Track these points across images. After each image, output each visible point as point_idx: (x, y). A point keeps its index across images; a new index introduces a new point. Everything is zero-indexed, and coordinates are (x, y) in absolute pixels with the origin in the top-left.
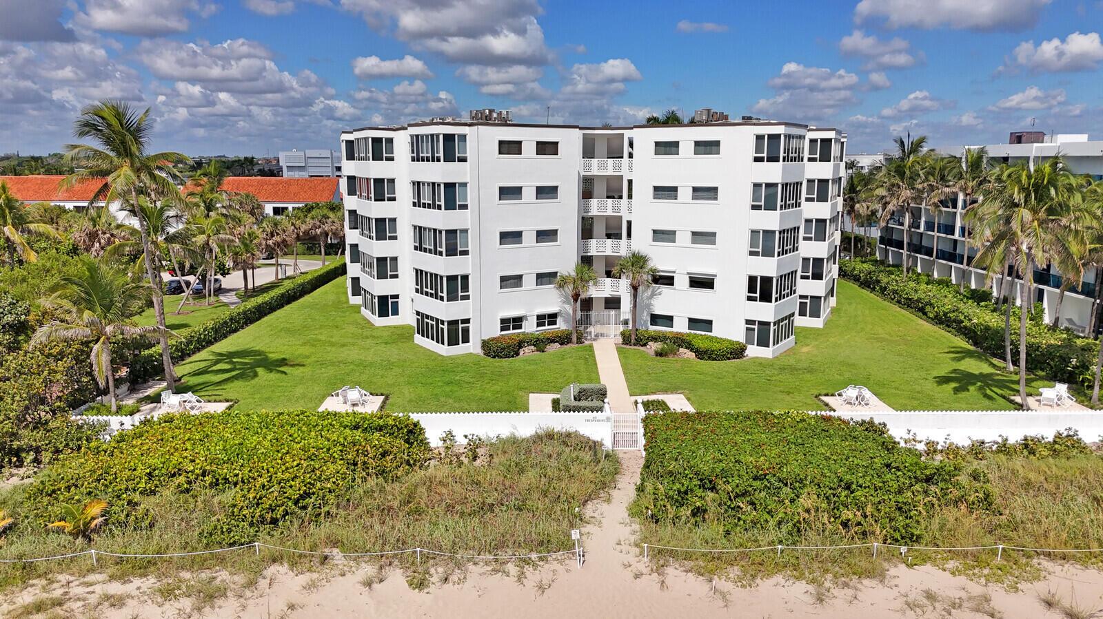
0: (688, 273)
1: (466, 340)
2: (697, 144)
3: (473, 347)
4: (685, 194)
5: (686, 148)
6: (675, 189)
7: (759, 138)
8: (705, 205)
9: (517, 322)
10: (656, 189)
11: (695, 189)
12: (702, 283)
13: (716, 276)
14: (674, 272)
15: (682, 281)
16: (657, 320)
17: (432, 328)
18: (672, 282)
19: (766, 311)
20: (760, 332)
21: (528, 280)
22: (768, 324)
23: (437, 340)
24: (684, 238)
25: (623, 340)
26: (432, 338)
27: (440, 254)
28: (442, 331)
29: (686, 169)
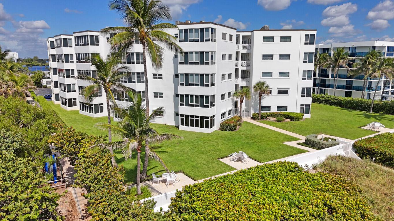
0: (278, 89)
2: (281, 37)
3: (216, 127)
4: (276, 57)
5: (277, 39)
6: (272, 56)
7: (307, 35)
8: (285, 62)
10: (264, 56)
11: (281, 55)
12: (283, 92)
13: (289, 89)
14: (272, 89)
15: (275, 92)
16: (262, 108)
17: (197, 121)
18: (270, 92)
19: (308, 101)
20: (306, 109)
21: (226, 95)
22: (309, 105)
23: (202, 126)
24: (276, 75)
25: (253, 118)
26: (197, 126)
27: (208, 85)
28: (207, 122)
29: (277, 48)
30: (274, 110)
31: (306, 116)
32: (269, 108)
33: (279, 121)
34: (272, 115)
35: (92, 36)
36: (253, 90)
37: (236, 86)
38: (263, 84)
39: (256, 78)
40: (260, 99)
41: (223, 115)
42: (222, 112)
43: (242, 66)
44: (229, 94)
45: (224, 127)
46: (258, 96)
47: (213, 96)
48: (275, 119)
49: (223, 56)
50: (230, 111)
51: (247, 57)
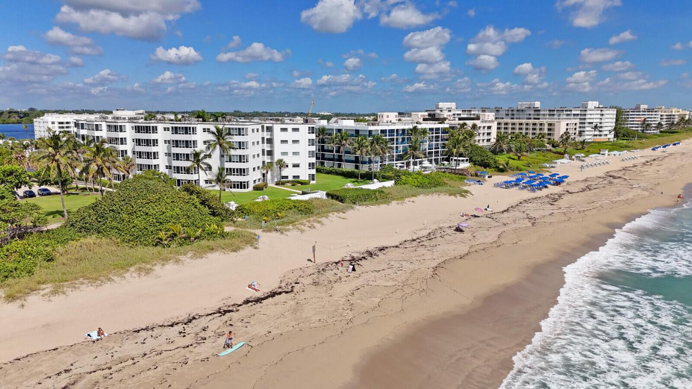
0: (292, 163)
1: (248, 187)
2: (293, 129)
3: (251, 189)
4: (290, 142)
5: (290, 130)
6: (287, 141)
7: (309, 128)
8: (296, 145)
10: (281, 141)
11: (293, 141)
12: (296, 166)
13: (300, 163)
14: (288, 164)
15: (290, 166)
16: (283, 177)
17: (238, 185)
18: (287, 166)
19: (314, 172)
20: (312, 177)
21: (256, 168)
22: (314, 175)
23: (241, 188)
24: (290, 154)
25: (276, 184)
26: (238, 188)
27: (244, 162)
28: (244, 185)
29: (290, 136)
30: (291, 178)
31: (312, 182)
32: (287, 177)
33: (293, 185)
34: (288, 182)
35: (153, 127)
36: (275, 165)
37: (264, 162)
38: (282, 160)
39: (277, 156)
40: (280, 171)
41: (255, 181)
42: (254, 179)
43: (267, 147)
44: (258, 167)
45: (256, 188)
46: (279, 169)
47: (248, 169)
48: (291, 184)
49: (253, 143)
50: (259, 179)
51: (270, 141)
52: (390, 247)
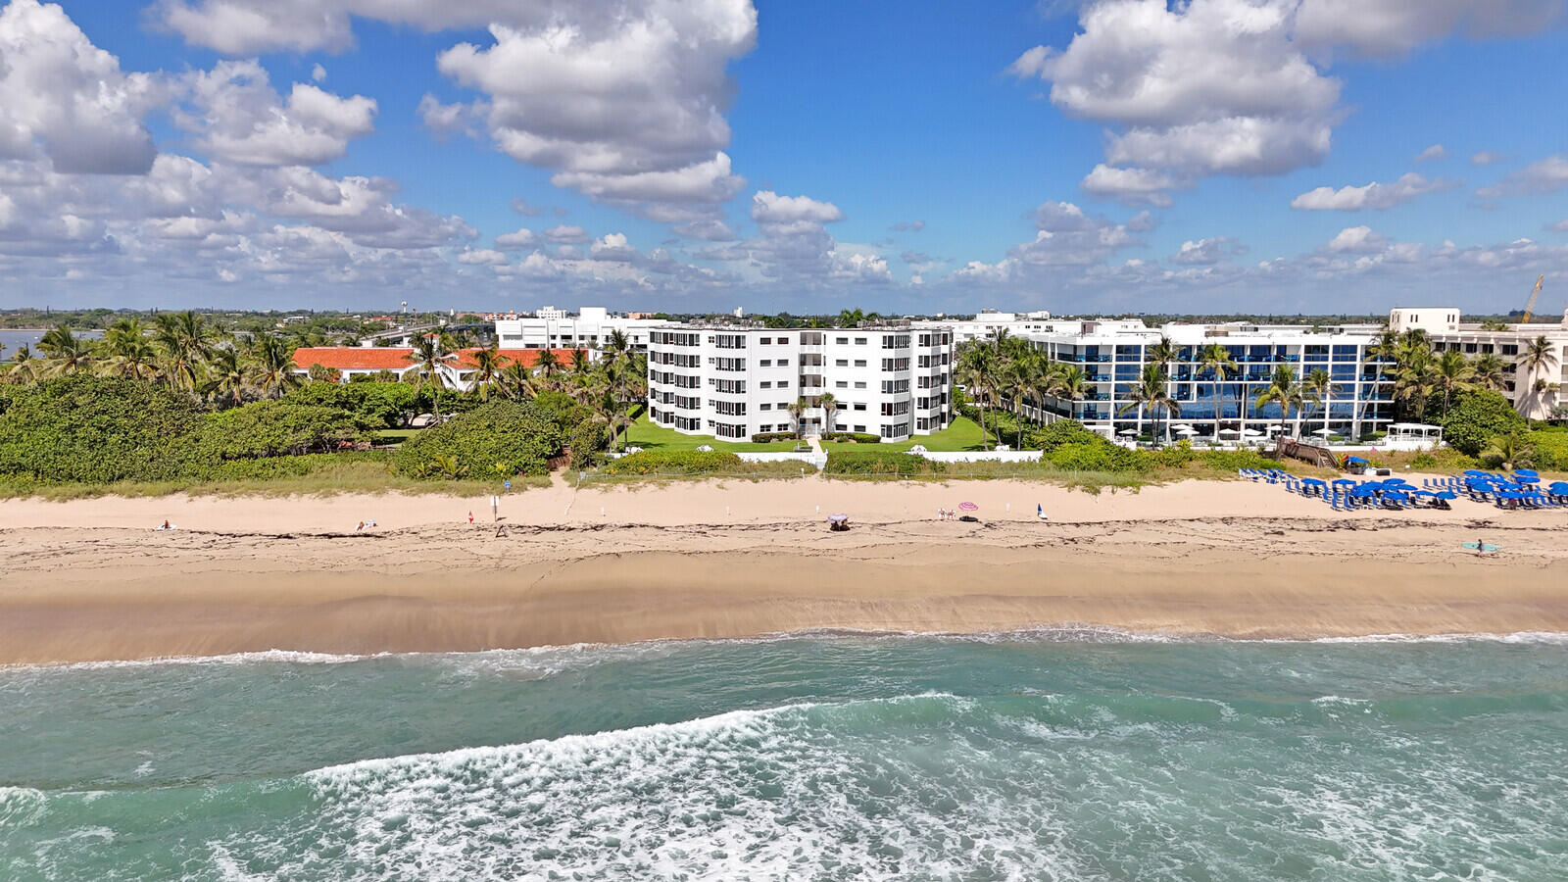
0: (854, 403)
1: (744, 435)
3: (747, 439)
4: (851, 364)
5: (852, 342)
6: (846, 361)
7: (885, 337)
8: (861, 369)
9: (769, 427)
10: (837, 361)
11: (856, 361)
12: (860, 407)
13: (866, 404)
14: (847, 403)
15: (850, 407)
16: (838, 427)
18: (845, 407)
19: (889, 421)
20: (887, 431)
21: (775, 406)
24: (851, 386)
29: (852, 352)
30: (851, 430)
31: (884, 440)
32: (844, 427)
34: (849, 436)
38: (835, 396)
39: (826, 387)
40: (833, 416)
41: (764, 427)
42: (764, 424)
44: (782, 405)
48: (853, 441)
49: (765, 363)
50: (782, 426)
52: (1010, 523)
